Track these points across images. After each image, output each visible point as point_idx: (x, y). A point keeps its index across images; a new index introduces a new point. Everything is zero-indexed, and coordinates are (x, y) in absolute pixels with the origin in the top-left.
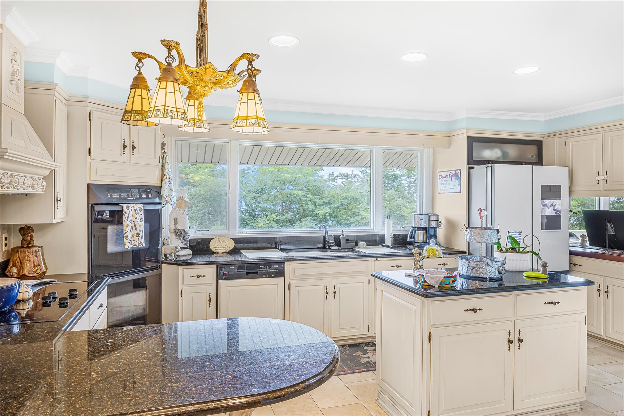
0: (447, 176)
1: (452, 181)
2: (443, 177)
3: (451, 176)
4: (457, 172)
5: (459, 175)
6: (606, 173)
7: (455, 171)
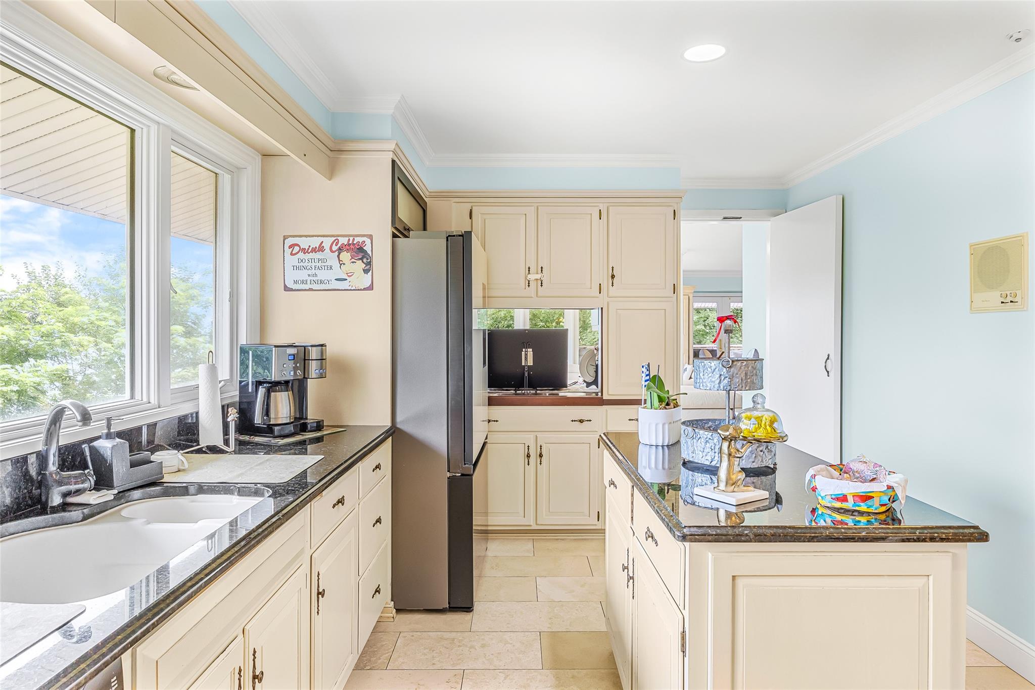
0: (321, 249)
1: (339, 260)
2: (304, 251)
3: (335, 248)
4: (360, 239)
5: (368, 248)
6: (542, 270)
7: (351, 239)
